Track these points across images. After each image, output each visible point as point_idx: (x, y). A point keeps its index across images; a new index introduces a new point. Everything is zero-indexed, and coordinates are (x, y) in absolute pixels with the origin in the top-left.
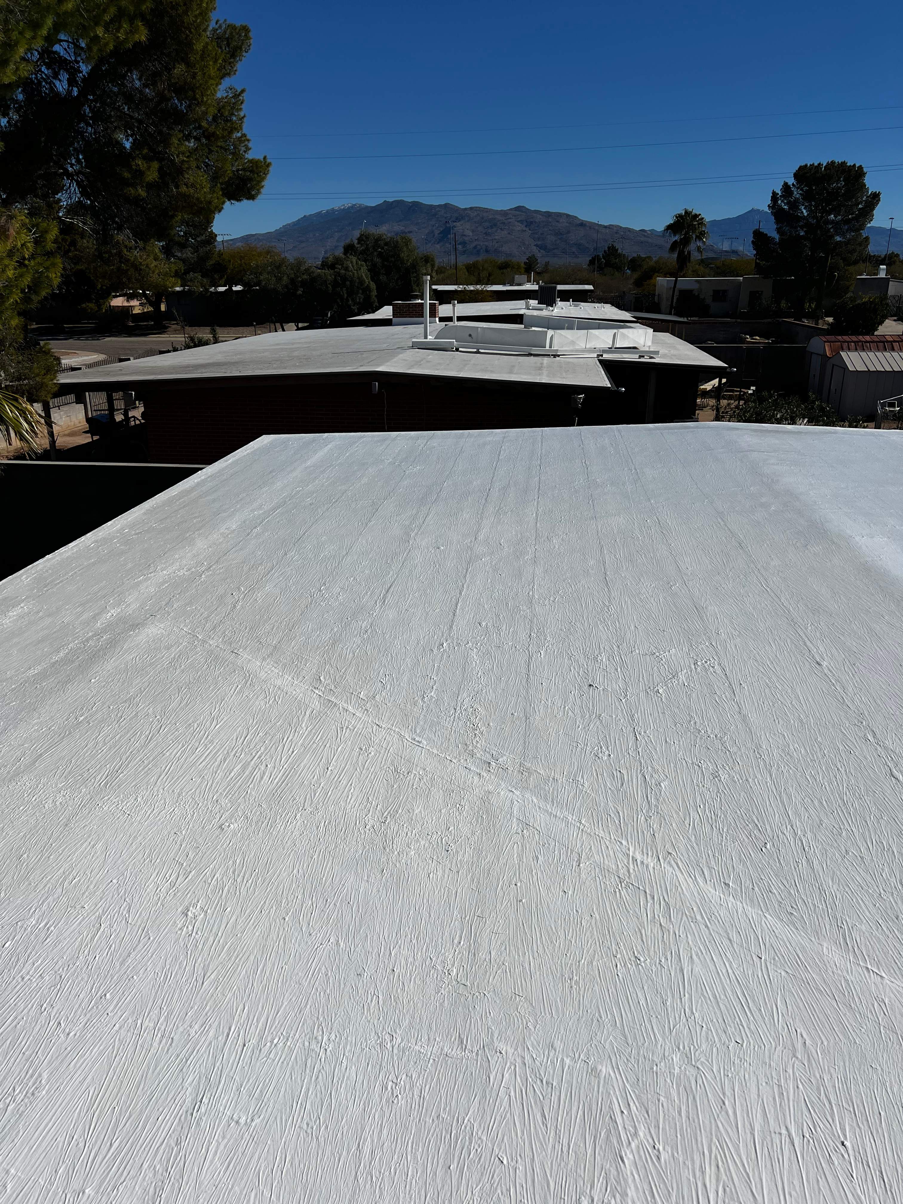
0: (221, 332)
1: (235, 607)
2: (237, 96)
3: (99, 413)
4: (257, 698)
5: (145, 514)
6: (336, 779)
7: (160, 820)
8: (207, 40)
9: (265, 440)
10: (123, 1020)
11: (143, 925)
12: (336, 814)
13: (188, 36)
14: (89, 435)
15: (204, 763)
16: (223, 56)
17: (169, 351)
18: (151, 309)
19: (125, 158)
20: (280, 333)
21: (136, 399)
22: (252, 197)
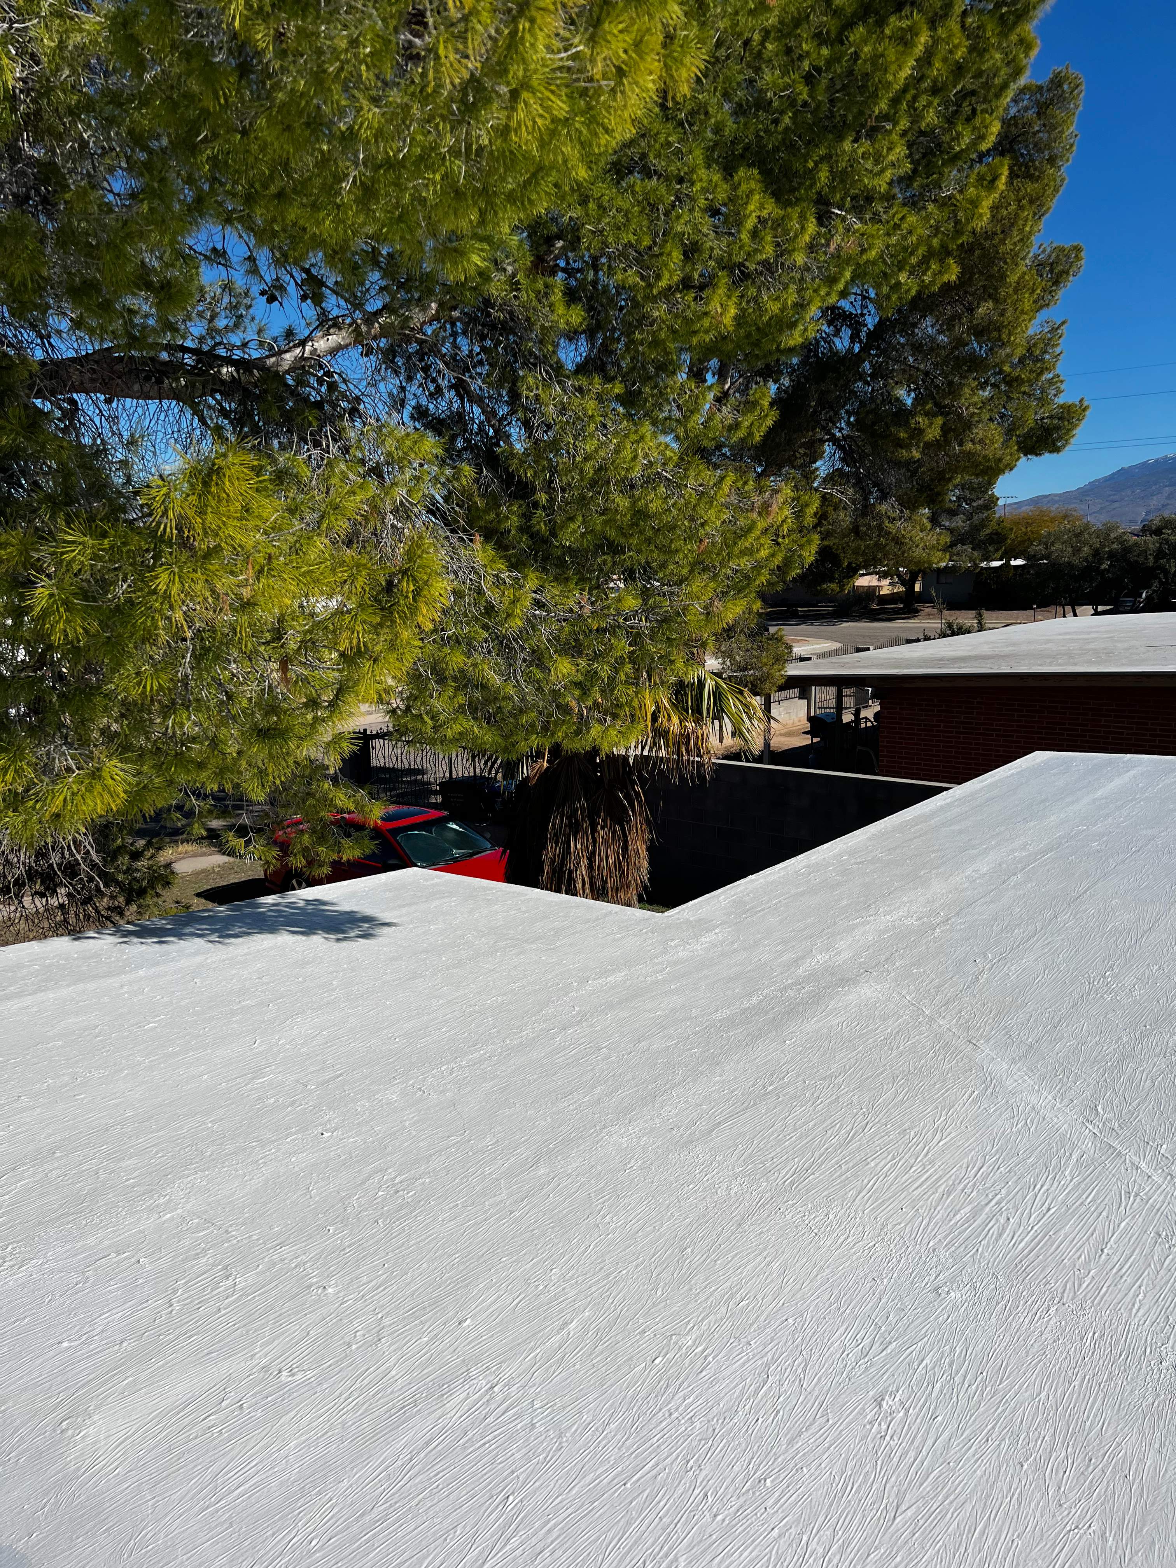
0: (990, 617)
1: (977, 979)
2: (1054, 330)
3: (823, 711)
4: (1000, 1115)
5: (870, 839)
6: (1115, 1270)
7: (855, 1253)
8: (1025, 269)
9: (1038, 757)
10: (785, 1525)
11: (821, 1398)
12: (1113, 1327)
13: (1001, 268)
14: (809, 736)
15: (920, 1190)
16: (1044, 283)
17: (918, 640)
18: (902, 589)
19: (902, 415)
20: (1070, 618)
21: (872, 697)
22: (1057, 450)
